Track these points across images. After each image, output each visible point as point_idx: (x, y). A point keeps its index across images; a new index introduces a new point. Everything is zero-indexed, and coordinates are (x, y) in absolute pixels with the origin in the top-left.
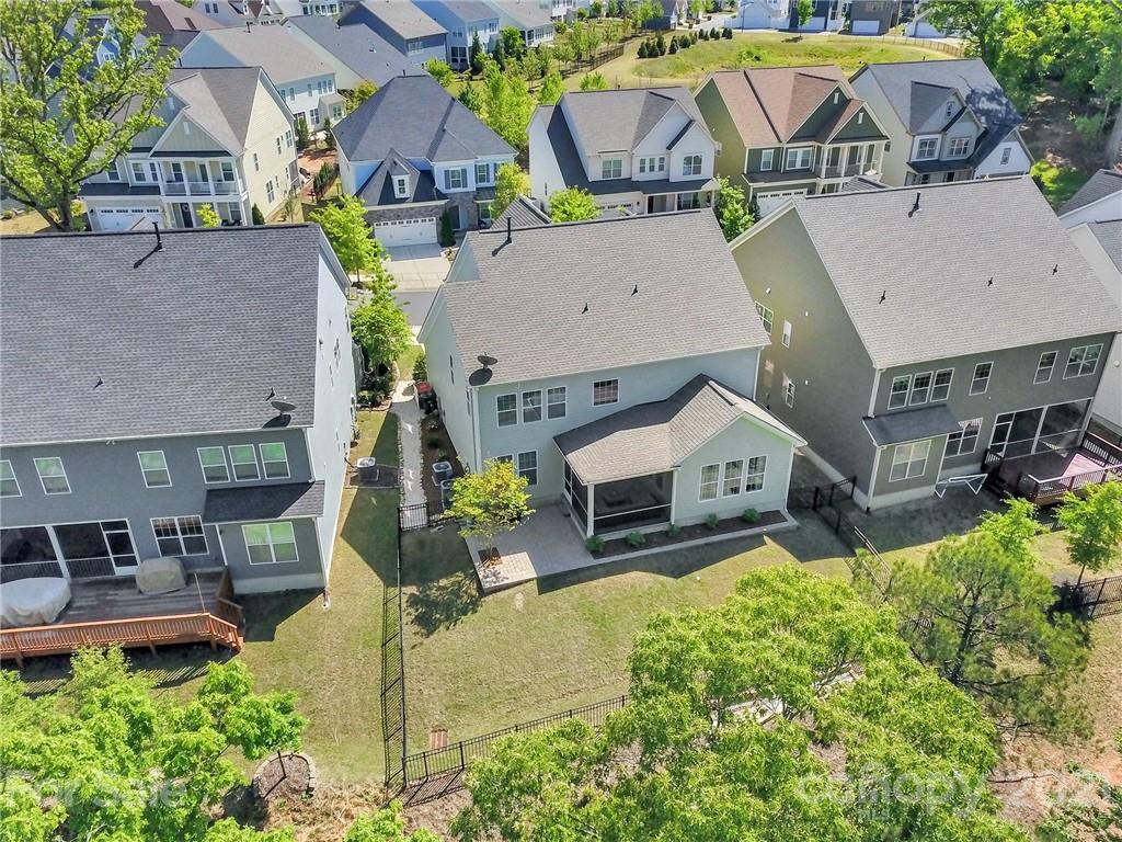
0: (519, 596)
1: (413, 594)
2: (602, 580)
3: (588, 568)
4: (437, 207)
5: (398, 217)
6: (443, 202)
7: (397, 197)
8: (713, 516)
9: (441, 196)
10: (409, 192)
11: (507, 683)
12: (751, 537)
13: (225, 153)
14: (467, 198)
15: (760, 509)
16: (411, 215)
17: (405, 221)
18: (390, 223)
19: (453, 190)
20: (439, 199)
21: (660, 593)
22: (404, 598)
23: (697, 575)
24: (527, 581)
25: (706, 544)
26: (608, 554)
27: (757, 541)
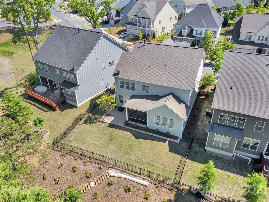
0: (103, 125)
1: (90, 116)
2: (121, 130)
3: (121, 127)
4: (192, 39)
5: (181, 40)
6: (193, 38)
7: (182, 35)
8: (158, 130)
9: (194, 37)
10: (185, 34)
11: (86, 140)
12: (163, 139)
13: (150, 19)
14: (201, 39)
15: (171, 134)
16: (185, 40)
17: (183, 42)
18: (179, 41)
19: (197, 36)
20: (193, 37)
21: (129, 139)
22: (88, 115)
23: (141, 140)
24: (107, 123)
25: (151, 135)
26: (127, 126)
27: (164, 141)
